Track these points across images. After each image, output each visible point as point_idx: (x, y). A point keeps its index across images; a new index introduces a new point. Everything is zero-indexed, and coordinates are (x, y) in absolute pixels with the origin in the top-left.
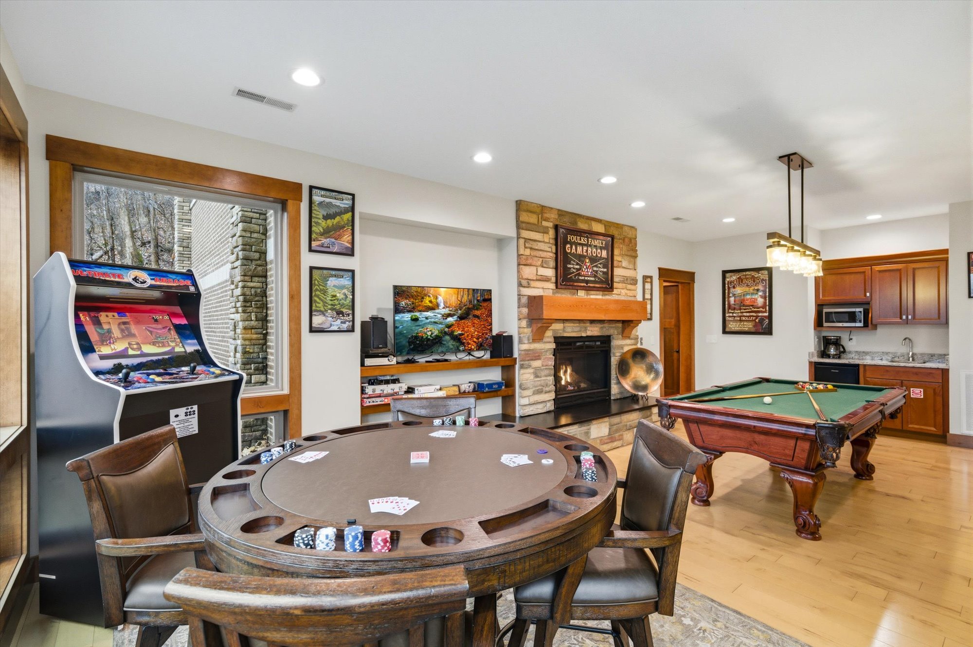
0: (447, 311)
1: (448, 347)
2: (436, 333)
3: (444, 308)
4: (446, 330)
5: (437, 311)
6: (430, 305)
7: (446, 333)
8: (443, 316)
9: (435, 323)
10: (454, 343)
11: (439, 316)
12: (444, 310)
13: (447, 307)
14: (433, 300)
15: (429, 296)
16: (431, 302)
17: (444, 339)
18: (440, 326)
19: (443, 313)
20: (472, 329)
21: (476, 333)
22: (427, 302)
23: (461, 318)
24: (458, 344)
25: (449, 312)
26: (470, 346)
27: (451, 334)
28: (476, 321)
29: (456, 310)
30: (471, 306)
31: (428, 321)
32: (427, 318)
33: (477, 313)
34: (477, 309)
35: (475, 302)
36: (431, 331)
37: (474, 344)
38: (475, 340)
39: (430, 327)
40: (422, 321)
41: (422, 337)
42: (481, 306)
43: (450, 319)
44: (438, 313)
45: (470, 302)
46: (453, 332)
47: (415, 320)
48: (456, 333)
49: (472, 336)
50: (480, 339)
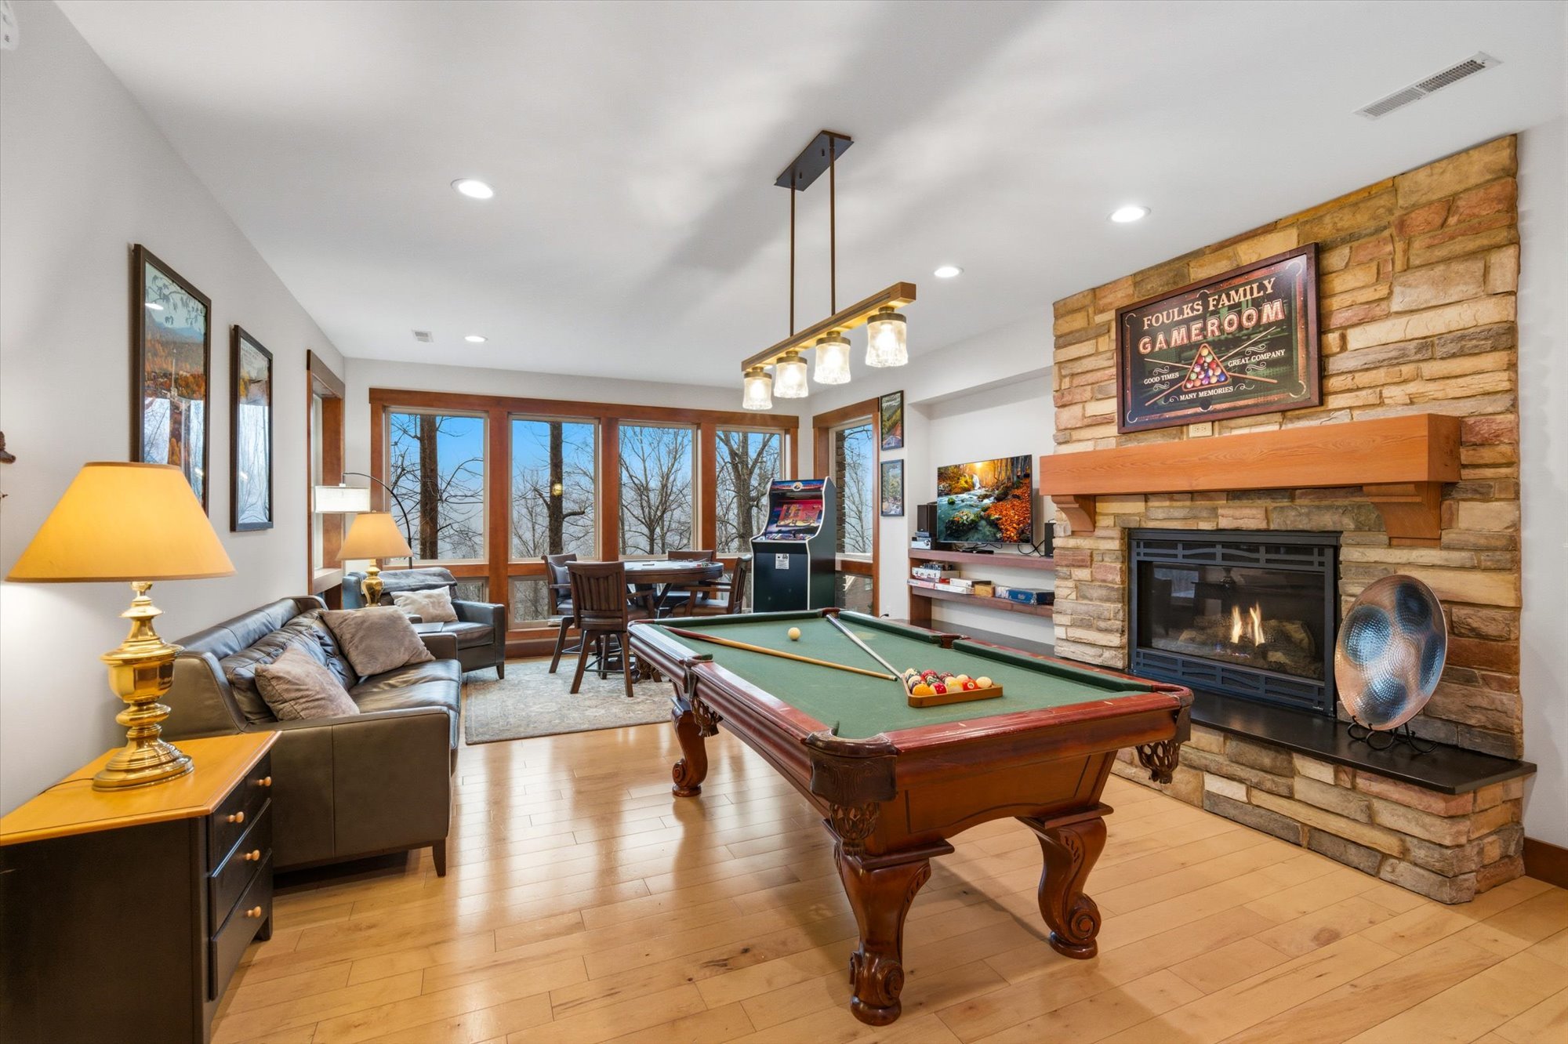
0: (982, 492)
1: (985, 533)
2: (972, 517)
3: (979, 488)
4: (982, 513)
5: (972, 492)
6: (966, 486)
7: (982, 518)
8: (979, 498)
9: (971, 506)
10: (990, 529)
11: (975, 498)
12: (980, 491)
13: (983, 487)
14: (969, 480)
15: (965, 476)
16: (966, 482)
17: (980, 524)
18: (976, 509)
19: (978, 494)
20: (1012, 513)
21: (1016, 517)
22: (962, 483)
23: (999, 499)
24: (995, 530)
25: (985, 493)
26: (1008, 533)
27: (987, 519)
28: (1016, 502)
29: (993, 490)
30: (1010, 484)
31: (964, 504)
32: (963, 501)
33: (1017, 492)
34: (1017, 488)
35: (1015, 479)
36: (967, 515)
37: (1014, 530)
38: (1015, 525)
39: (966, 511)
40: (958, 504)
41: (958, 522)
42: (1022, 483)
43: (986, 501)
44: (974, 495)
45: (1009, 479)
46: (989, 516)
47: (952, 503)
48: (992, 518)
49: (1012, 521)
50: (1021, 525)
